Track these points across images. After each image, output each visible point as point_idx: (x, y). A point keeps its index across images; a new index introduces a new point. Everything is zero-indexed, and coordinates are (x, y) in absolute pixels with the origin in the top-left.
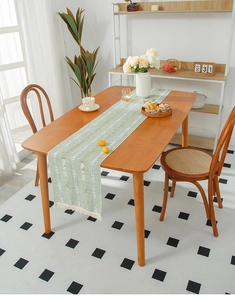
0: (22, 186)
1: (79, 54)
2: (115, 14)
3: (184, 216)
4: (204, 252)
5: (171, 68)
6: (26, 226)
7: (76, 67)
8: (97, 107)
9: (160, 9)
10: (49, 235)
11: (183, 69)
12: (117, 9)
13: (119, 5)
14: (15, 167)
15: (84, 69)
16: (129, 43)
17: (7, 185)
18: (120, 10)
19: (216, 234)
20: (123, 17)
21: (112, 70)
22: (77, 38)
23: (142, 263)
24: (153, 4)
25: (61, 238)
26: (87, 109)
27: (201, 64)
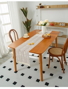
0: (9, 58)
1: (26, 20)
2: (37, 9)
3: (55, 67)
4: (60, 78)
5: (53, 24)
6: (10, 69)
7: (25, 24)
8: (29, 36)
9: (50, 7)
10: (16, 72)
11: (56, 25)
12: (37, 7)
13: (38, 6)
14: (7, 53)
15: (28, 25)
16: (41, 17)
17: (5, 58)
18: (38, 8)
19: (64, 73)
20: (39, 10)
21: (36, 25)
22: (26, 16)
23: (42, 80)
24: (47, 6)
25: (19, 73)
26: (26, 37)
27: (61, 23)
